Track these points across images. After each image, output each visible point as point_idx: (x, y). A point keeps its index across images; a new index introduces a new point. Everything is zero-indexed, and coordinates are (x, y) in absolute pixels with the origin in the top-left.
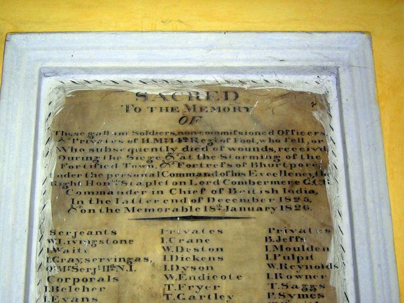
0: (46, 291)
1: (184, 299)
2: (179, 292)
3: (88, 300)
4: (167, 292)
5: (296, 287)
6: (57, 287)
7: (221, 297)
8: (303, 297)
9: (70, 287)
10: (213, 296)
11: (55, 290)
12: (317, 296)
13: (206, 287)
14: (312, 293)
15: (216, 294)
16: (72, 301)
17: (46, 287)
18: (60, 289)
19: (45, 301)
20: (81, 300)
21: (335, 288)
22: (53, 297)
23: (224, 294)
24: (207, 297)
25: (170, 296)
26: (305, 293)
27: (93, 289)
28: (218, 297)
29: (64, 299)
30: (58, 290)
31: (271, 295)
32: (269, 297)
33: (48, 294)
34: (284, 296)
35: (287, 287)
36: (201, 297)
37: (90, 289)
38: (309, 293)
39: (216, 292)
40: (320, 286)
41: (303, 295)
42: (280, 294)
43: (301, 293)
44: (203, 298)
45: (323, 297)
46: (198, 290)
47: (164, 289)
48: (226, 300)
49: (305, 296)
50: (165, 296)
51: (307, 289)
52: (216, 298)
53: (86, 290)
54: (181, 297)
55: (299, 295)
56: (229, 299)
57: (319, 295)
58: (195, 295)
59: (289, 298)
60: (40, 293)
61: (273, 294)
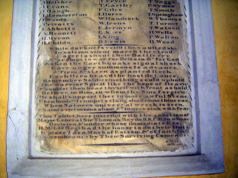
0: (44, 3)
1: (109, 6)
2: (107, 3)
3: (64, 7)
4: (101, 3)
5: (162, 2)
6: (50, 2)
7: (126, 5)
8: (165, 7)
9: (56, 1)
10: (122, 5)
11: (48, 3)
12: (171, 6)
13: (119, 1)
14: (169, 5)
15: (124, 4)
16: (56, 8)
17: (44, 2)
18: (51, 2)
19: (44, 8)
20: (61, 7)
21: (179, 3)
22: (48, 6)
23: (128, 4)
24: (120, 6)
25: (102, 5)
26: (165, 5)
27: (66, 2)
28: (125, 6)
29: (53, 7)
30: (50, 3)
31: (150, 5)
32: (149, 6)
33: (45, 5)
34: (156, 6)
35: (157, 2)
36: (117, 5)
37: (65, 2)
38: (168, 5)
39: (124, 3)
40: (173, 2)
41: (165, 6)
42: (154, 5)
43: (164, 5)
44: (118, 6)
45: (174, 7)
46: (116, 2)
47: (100, 2)
48: (129, 7)
49: (166, 6)
50: (100, 5)
51: (166, 3)
52: (124, 6)
53: (63, 2)
54: (108, 5)
55: (163, 6)
56: (130, 7)
57: (172, 6)
58: (114, 4)
59: (158, 7)
60: (41, 4)
61: (151, 5)
